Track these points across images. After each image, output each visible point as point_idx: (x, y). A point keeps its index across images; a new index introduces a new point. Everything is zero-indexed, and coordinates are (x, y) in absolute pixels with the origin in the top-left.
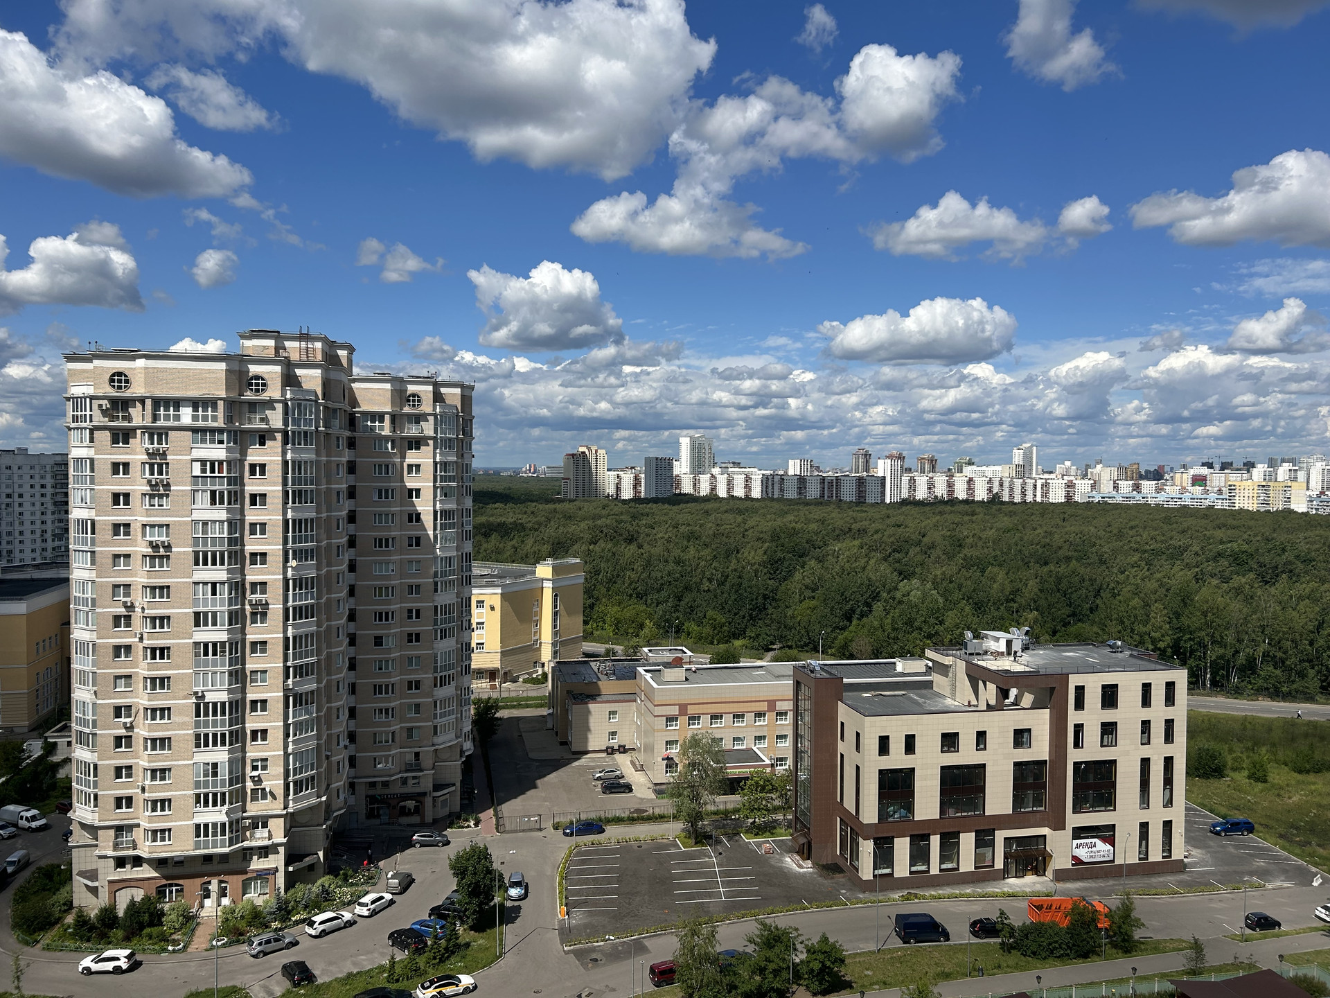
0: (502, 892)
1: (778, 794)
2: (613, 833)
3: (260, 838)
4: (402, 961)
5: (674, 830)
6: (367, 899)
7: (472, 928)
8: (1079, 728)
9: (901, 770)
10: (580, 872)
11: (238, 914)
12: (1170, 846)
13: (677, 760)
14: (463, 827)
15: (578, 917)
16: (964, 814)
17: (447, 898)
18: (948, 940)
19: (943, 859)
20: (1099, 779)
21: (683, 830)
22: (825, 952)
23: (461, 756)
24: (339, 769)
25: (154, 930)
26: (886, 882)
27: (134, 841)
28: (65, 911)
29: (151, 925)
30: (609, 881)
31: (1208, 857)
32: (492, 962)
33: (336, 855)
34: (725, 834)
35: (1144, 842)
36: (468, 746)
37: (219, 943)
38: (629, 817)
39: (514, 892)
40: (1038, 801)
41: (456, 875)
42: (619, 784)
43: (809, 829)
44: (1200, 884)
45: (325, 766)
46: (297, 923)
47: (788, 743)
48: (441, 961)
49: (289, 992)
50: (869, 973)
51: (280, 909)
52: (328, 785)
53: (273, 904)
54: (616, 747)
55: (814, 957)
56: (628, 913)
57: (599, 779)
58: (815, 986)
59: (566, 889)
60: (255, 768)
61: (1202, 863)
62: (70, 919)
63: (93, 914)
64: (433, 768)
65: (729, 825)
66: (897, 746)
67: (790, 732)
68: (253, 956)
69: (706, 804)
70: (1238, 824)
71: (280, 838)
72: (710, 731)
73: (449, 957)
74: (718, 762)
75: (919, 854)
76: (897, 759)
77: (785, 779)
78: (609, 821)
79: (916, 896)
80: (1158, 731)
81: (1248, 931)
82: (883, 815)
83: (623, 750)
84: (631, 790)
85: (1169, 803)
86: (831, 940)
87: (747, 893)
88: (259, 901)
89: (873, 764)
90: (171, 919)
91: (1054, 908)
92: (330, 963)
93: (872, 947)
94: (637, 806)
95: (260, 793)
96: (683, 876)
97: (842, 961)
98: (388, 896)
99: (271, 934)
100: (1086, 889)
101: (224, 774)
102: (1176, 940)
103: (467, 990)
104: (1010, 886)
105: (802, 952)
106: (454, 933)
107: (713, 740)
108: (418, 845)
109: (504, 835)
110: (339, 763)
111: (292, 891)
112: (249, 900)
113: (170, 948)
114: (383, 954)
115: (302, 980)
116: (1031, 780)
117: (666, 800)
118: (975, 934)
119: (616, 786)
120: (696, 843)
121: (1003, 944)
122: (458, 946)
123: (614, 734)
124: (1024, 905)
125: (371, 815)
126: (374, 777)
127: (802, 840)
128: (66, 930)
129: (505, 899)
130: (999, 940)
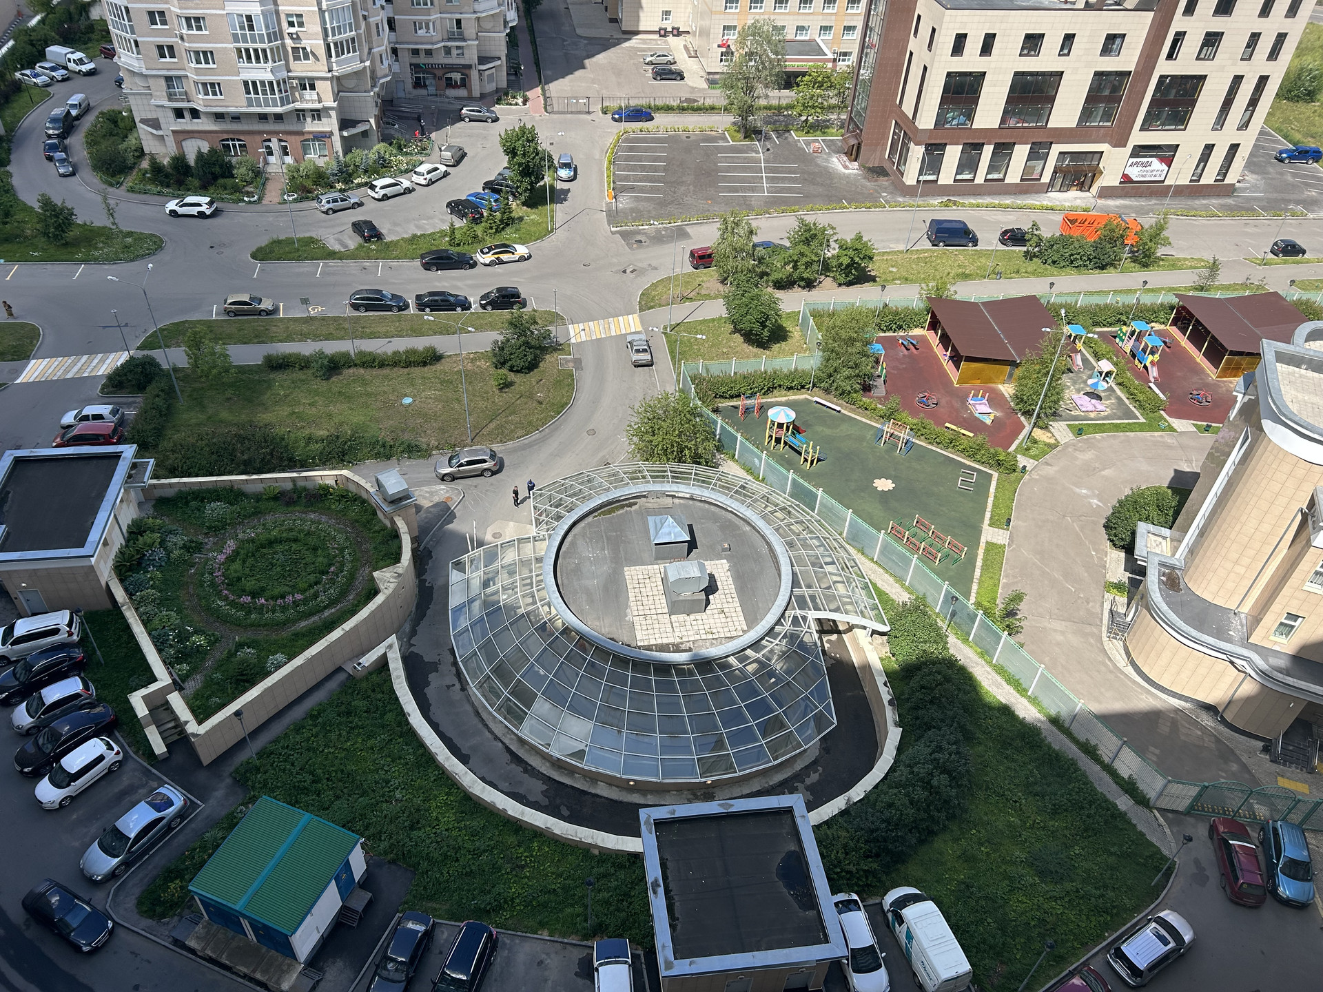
0: (551, 172)
1: (836, 91)
2: (662, 122)
3: (309, 100)
4: (461, 228)
5: (724, 122)
6: (423, 169)
7: (524, 204)
8: (1179, 37)
9: (970, 74)
10: (628, 158)
11: (303, 172)
12: (1227, 170)
13: (733, 48)
14: (511, 104)
15: (625, 202)
16: (1025, 125)
17: (500, 174)
18: (976, 245)
19: (992, 168)
20: (1182, 95)
21: (734, 124)
22: (856, 249)
23: (505, 27)
24: (378, 32)
25: (229, 181)
26: (929, 188)
27: (186, 92)
28: (139, 157)
29: (223, 177)
30: (655, 169)
31: (1261, 184)
32: (545, 236)
33: (388, 123)
34: (775, 131)
35: (1202, 164)
36: (512, 17)
37: (291, 199)
38: (678, 107)
39: (564, 173)
40: (1107, 116)
41: (506, 152)
42: (670, 70)
43: (861, 131)
44: (1242, 208)
45: (363, 27)
46: (360, 185)
47: (856, 36)
48: (497, 231)
49: (361, 246)
50: (894, 270)
51: (340, 171)
52: (370, 49)
53: (334, 167)
54: (669, 29)
55: (845, 252)
56: (673, 201)
57: (651, 63)
58: (842, 279)
59: (614, 174)
60: (291, 24)
61: (1254, 188)
62: (145, 164)
63: (166, 161)
64: (477, 39)
65: (781, 122)
66: (973, 45)
67: (859, 23)
68: (323, 212)
69: (758, 97)
70: (1307, 152)
71: (329, 102)
72: (772, 18)
73: (503, 228)
74: (776, 53)
75: (968, 163)
76: (970, 61)
77: (845, 77)
78: (658, 109)
79: (955, 203)
80: (1265, 45)
81: (1271, 256)
82: (940, 121)
83: (677, 32)
84: (682, 78)
85: (1244, 126)
86: (865, 239)
87: (789, 190)
88: (321, 162)
89: (943, 64)
90: (240, 172)
91: (1087, 223)
92: (395, 224)
93: (902, 247)
94: (688, 96)
95: (301, 53)
96: (728, 169)
97: (871, 258)
98: (443, 168)
99: (338, 194)
100: (1126, 207)
101: (261, 28)
102: (1196, 259)
103: (522, 259)
104: (1050, 199)
105: (834, 249)
106: (507, 209)
107: (775, 28)
108: (467, 120)
109: (552, 115)
110: (377, 24)
111: (349, 156)
112: (310, 160)
113: (246, 199)
114: (443, 221)
115: (372, 237)
116: (1107, 93)
117: (719, 91)
118: (1003, 242)
119: (667, 73)
120: (745, 138)
121: (1027, 252)
122: (513, 219)
123: (667, 13)
124: (1058, 218)
125: (418, 84)
126: (417, 43)
127: (853, 142)
128: (144, 175)
129: (554, 179)
130: (1025, 249)
